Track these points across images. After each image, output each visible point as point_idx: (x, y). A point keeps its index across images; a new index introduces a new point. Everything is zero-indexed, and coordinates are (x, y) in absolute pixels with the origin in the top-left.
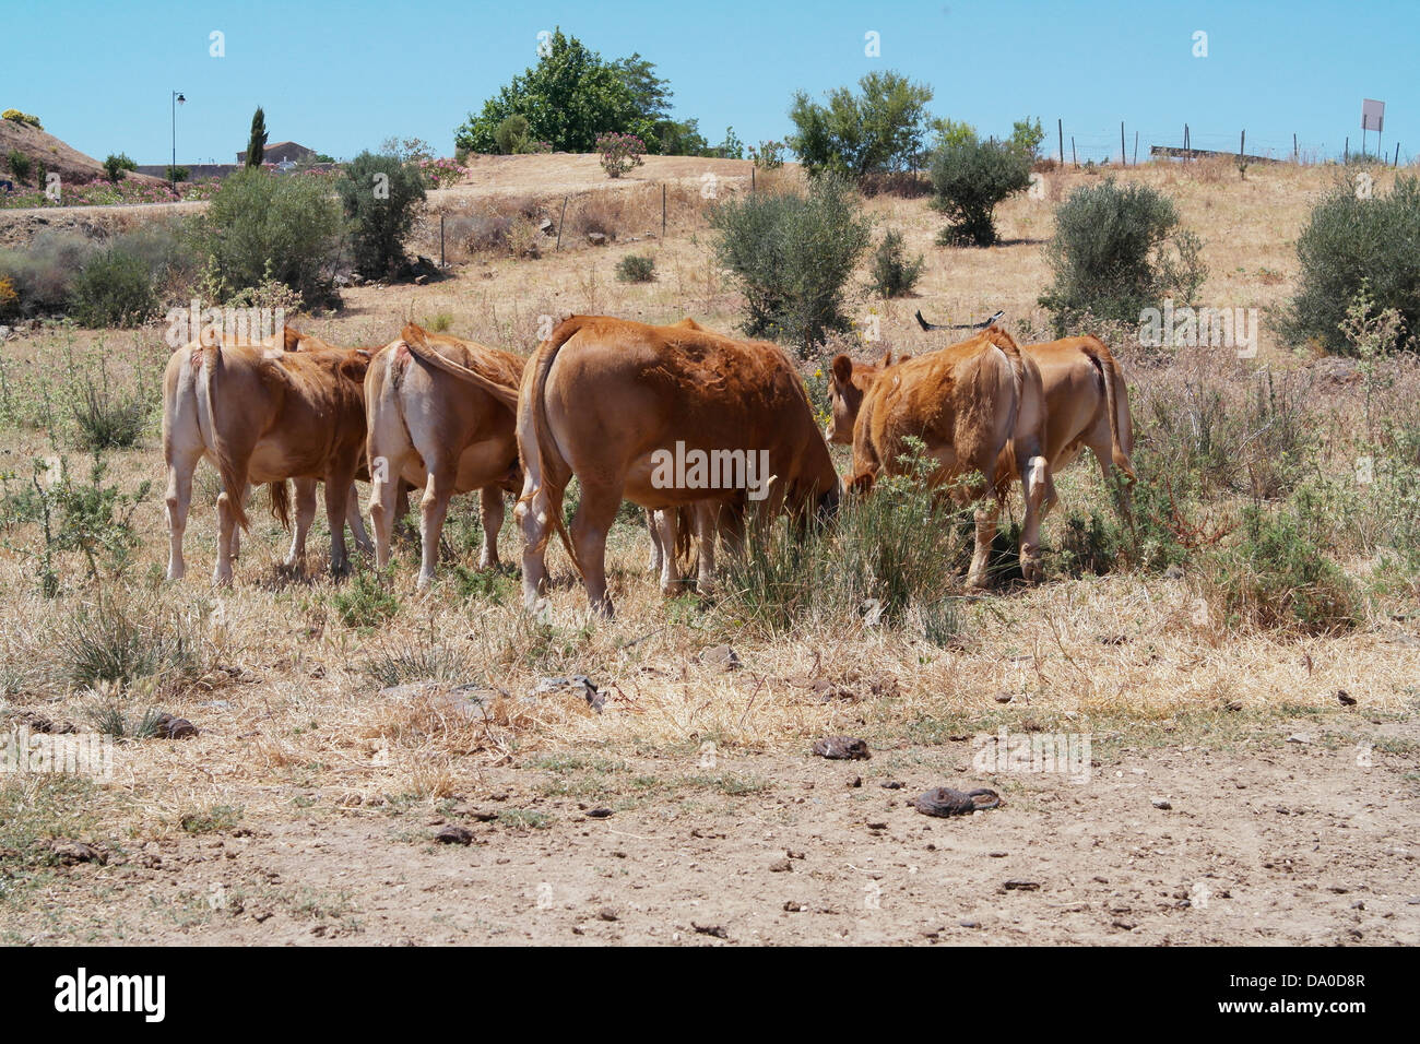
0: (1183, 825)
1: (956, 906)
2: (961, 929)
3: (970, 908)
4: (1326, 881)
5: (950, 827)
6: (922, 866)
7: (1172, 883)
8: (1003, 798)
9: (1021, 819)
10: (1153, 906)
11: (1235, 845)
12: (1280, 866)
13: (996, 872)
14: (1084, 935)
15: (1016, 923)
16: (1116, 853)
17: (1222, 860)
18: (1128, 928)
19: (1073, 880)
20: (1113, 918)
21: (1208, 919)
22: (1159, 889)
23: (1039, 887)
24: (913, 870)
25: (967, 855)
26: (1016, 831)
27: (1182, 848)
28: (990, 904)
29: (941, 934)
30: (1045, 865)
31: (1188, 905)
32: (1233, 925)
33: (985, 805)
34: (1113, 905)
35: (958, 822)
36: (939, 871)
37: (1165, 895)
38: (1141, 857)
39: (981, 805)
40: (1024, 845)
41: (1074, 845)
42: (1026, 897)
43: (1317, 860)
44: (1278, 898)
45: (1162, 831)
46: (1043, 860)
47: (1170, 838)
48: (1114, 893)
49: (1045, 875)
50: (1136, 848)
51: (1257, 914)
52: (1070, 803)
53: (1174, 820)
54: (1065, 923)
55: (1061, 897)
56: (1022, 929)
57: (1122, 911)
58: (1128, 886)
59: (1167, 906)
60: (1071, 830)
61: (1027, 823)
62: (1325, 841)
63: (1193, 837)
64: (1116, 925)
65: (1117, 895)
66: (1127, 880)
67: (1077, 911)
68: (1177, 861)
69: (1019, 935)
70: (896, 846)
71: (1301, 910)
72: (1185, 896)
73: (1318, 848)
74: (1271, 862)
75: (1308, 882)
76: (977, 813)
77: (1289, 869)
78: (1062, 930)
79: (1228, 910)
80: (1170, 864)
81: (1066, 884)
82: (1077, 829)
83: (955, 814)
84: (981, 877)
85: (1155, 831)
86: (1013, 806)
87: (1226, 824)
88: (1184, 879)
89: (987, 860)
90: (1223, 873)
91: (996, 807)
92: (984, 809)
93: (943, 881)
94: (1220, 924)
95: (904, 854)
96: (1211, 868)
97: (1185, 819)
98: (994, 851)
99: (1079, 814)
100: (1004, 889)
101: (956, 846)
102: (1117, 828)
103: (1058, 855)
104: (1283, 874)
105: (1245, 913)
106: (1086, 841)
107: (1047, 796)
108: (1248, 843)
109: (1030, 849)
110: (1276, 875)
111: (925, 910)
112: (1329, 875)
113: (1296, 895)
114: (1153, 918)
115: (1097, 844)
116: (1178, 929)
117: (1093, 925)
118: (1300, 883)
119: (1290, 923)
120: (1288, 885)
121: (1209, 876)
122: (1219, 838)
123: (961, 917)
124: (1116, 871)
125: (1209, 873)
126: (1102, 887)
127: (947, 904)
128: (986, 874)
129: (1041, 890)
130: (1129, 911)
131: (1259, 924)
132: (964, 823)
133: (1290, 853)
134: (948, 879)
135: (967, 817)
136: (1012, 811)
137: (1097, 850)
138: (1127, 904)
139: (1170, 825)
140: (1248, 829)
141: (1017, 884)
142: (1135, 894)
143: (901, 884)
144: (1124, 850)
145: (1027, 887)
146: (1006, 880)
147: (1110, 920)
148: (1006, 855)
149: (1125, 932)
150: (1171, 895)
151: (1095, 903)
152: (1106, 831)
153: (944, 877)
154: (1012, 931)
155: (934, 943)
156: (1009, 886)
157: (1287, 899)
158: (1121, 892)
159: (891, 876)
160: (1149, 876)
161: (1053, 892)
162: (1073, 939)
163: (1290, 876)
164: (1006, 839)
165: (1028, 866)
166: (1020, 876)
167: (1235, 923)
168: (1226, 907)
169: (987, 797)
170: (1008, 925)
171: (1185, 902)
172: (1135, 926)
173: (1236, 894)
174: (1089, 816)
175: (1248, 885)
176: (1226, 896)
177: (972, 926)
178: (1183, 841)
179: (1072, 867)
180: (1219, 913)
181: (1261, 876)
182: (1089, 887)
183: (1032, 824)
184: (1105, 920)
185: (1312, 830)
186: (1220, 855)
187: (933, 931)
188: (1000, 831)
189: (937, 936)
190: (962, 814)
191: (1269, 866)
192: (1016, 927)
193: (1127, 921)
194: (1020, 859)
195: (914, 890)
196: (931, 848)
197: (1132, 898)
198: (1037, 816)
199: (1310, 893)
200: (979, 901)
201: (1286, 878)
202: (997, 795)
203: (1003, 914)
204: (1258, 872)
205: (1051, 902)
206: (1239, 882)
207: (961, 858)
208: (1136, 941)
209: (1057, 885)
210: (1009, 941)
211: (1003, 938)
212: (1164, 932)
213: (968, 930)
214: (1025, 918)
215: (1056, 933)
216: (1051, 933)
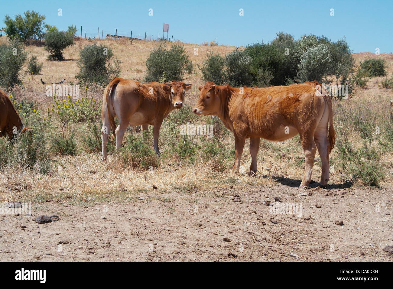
0: (109, 223)
1: (45, 249)
2: (46, 256)
3: (49, 249)
4: (147, 238)
5: (45, 226)
6: (36, 238)
7: (106, 240)
8: (60, 218)
9: (65, 223)
10: (100, 247)
11: (123, 228)
12: (135, 234)
13: (57, 238)
14: (81, 255)
15: (62, 253)
16: (91, 232)
17: (120, 233)
19: (78, 240)
20: (89, 251)
21: (115, 250)
22: (102, 242)
23: (69, 242)
24: (33, 239)
25: (49, 234)
26: (63, 227)
27: (109, 230)
28: (55, 248)
29: (40, 257)
30: (71, 236)
31: (110, 246)
32: (122, 251)
33: (55, 220)
34: (89, 247)
35: (47, 225)
36: (41, 239)
37: (104, 243)
38: (98, 233)
39: (53, 220)
40: (65, 231)
41: (79, 230)
42: (65, 246)
43: (145, 232)
44: (134, 243)
45: (103, 225)
46: (70, 235)
47: (106, 227)
48: (90, 243)
49: (71, 239)
50: (96, 231)
51: (128, 247)
52: (79, 218)
53: (107, 222)
54: (76, 252)
55: (75, 245)
56: (63, 255)
57: (91, 248)
58: (94, 241)
59: (104, 246)
60: (79, 226)
61: (66, 224)
62: (148, 227)
63: (112, 227)
64: (90, 252)
65: (91, 244)
66: (93, 239)
67: (79, 249)
68: (108, 234)
69: (63, 256)
70: (29, 233)
71: (140, 246)
72: (109, 243)
73: (145, 229)
74: (133, 233)
75: (142, 238)
76: (52, 222)
77: (138, 235)
78: (75, 255)
79: (121, 247)
80: (105, 235)
81: (77, 241)
82: (80, 226)
83: (46, 223)
84: (53, 240)
85: (102, 226)
86: (63, 220)
87: (121, 223)
88: (109, 239)
89: (55, 235)
90: (120, 236)
91: (58, 220)
92: (54, 221)
93: (42, 242)
94: (118, 251)
95: (31, 235)
96: (117, 235)
97: (110, 222)
98: (57, 233)
99: (81, 222)
101: (46, 232)
102: (91, 225)
103: (75, 233)
104: (136, 236)
105: (125, 247)
106: (83, 229)
107: (72, 217)
108: (127, 228)
109: (67, 232)
110: (134, 236)
111: (36, 250)
112: (148, 236)
113: (139, 242)
114: (100, 250)
115: (86, 230)
116: (107, 252)
117: (83, 252)
118: (140, 238)
119: (137, 250)
120: (137, 239)
121: (116, 238)
122: (119, 227)
123: (46, 252)
124: (91, 237)
125: (116, 237)
126: (87, 242)
127: (42, 249)
128: (54, 239)
129: (70, 243)
130: (94, 248)
131: (129, 250)
132: (48, 225)
133: (138, 230)
134: (43, 242)
135: (49, 224)
136: (62, 221)
137: (86, 231)
139: (106, 224)
140: (127, 224)
141: (63, 242)
142: (95, 243)
143: (29, 243)
144: (93, 231)
145: (66, 243)
146: (60, 241)
147: (88, 251)
148: (60, 234)
149: (92, 254)
150: (105, 243)
151: (84, 246)
152: (88, 226)
153: (42, 241)
154: (61, 256)
155: (38, 260)
156: (60, 243)
157: (137, 243)
158: (91, 243)
159: (27, 241)
160: (100, 238)
161: (73, 244)
162: (78, 257)
163: (138, 236)
164: (60, 229)
165: (66, 237)
166: (63, 240)
167: (122, 250)
168: (120, 246)
169: (55, 217)
170: (60, 254)
171: (109, 245)
172: (95, 252)
173: (123, 242)
174: (84, 222)
175: (126, 239)
176: (120, 243)
177: (49, 255)
178: (109, 228)
179: (78, 236)
180: (118, 248)
181: (130, 237)
182: (83, 242)
183: (68, 225)
185: (144, 224)
186: (119, 232)
187: (38, 257)
188: (59, 227)
189: (39, 258)
190: (48, 223)
191: (132, 234)
192: (62, 254)
193: (93, 251)
194: (64, 235)
195: (33, 245)
196: (39, 233)
197: (94, 245)
198: (69, 222)
199: (143, 241)
200: (52, 247)
201: (137, 237)
202: (58, 217)
203: (58, 251)
204: (129, 236)
205: (72, 247)
206: (124, 239)
207: (47, 235)
208: (95, 257)
209: (74, 242)
210: (60, 258)
211: (58, 258)
212: (103, 254)
213: (48, 256)
214: (65, 252)
215: (73, 255)
216: (72, 255)
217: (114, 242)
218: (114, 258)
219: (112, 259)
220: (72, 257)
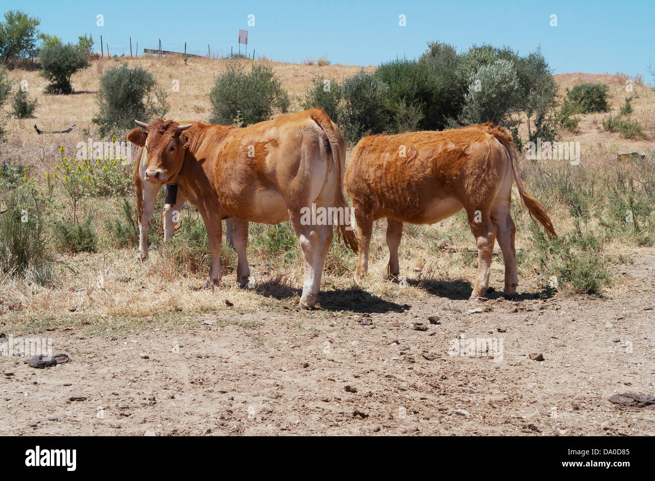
0: (154, 366)
1: (46, 411)
2: (48, 422)
3: (53, 411)
5: (45, 373)
6: (31, 392)
7: (148, 393)
8: (70, 358)
9: (79, 367)
10: (139, 405)
11: (177, 373)
12: (198, 382)
13: (67, 393)
14: (107, 420)
15: (75, 417)
16: (123, 380)
17: (171, 381)
18: (127, 416)
19: (102, 394)
20: (120, 412)
21: (164, 409)
22: (142, 397)
23: (86, 399)
24: (26, 394)
25: (52, 386)
26: (77, 373)
27: (153, 377)
28: (63, 409)
29: (39, 425)
30: (90, 388)
31: (155, 403)
33: (61, 361)
34: (120, 406)
35: (49, 370)
36: (39, 394)
37: (145, 399)
38: (134, 382)
39: (60, 361)
40: (80, 379)
41: (104, 378)
42: (80, 404)
43: (214, 378)
44: (196, 397)
45: (144, 369)
46: (89, 386)
47: (148, 372)
48: (121, 400)
49: (89, 393)
50: (132, 378)
51: (186, 405)
52: (102, 358)
53: (150, 364)
54: (98, 415)
55: (96, 403)
56: (77, 420)
57: (124, 408)
58: (128, 396)
59: (145, 404)
60: (102, 371)
61: (81, 369)
62: (218, 370)
63: (159, 371)
64: (121, 415)
65: (122, 401)
66: (127, 393)
67: (104, 409)
68: (151, 382)
69: (76, 423)
70: (18, 384)
71: (206, 402)
72: (154, 399)
73: (214, 373)
74: (194, 381)
75: (210, 389)
76: (58, 365)
77: (201, 384)
78: (96, 419)
79: (174, 405)
80: (147, 384)
81: (99, 397)
82: (104, 370)
83: (47, 366)
84: (59, 396)
85: (141, 369)
86: (75, 361)
87: (174, 364)
88: (153, 391)
89: (62, 387)
90: (172, 387)
91: (67, 362)
92: (61, 363)
93: (40, 399)
94: (169, 411)
95: (22, 387)
96: (166, 385)
97: (155, 363)
98: (66, 383)
99: (106, 363)
100: (70, 401)
101: (47, 382)
102: (124, 369)
103: (96, 383)
104: (198, 386)
105: (181, 405)
106: (110, 375)
107: (91, 356)
108: (183, 372)
109: (82, 381)
110: (195, 386)
111: (32, 413)
112: (219, 385)
113: (204, 395)
114: (139, 410)
115: (114, 377)
116: (150, 414)
117: (111, 415)
118: (206, 389)
119: (201, 408)
120: (201, 391)
121: (165, 389)
122: (170, 371)
123: (48, 416)
124: (123, 389)
125: (165, 387)
126: (116, 397)
127: (42, 410)
128: (62, 394)
129: (87, 400)
130: (128, 408)
131: (187, 410)
132: (51, 371)
133: (202, 376)
134: (43, 398)
135: (53, 368)
136: (75, 363)
137: (114, 380)
138: (127, 404)
139: (148, 366)
140: (184, 366)
141: (76, 398)
142: (131, 400)
143: (19, 402)
144: (127, 379)
145: (81, 399)
146: (71, 397)
147: (118, 412)
148: (71, 385)
149: (126, 418)
150: (147, 399)
151: (112, 405)
152: (119, 371)
153: (41, 397)
154: (73, 421)
155: (35, 429)
156: (72, 399)
157: (200, 398)
158: (124, 399)
159: (15, 398)
160: (138, 391)
161: (93, 401)
162: (101, 423)
163: (202, 386)
164: (71, 377)
165: (81, 390)
166: (77, 395)
167: (176, 410)
168: (172, 403)
169: (63, 357)
170: (71, 418)
171: (154, 402)
172: (130, 415)
173: (177, 396)
174: (111, 364)
175: (183, 392)
176: (173, 398)
177: (54, 420)
178: (154, 373)
179: (102, 388)
180: (169, 406)
181: (189, 387)
182: (109, 397)
183: (84, 369)
184: (117, 413)
185: (212, 365)
186: (171, 379)
187: (35, 423)
188: (69, 373)
189: (37, 426)
190: (51, 366)
191: (192, 383)
192: (75, 419)
193: (127, 412)
194: (77, 387)
195: (26, 404)
196: (35, 383)
197: (129, 402)
198: (86, 365)
199: (210, 394)
200: (57, 407)
201: (200, 387)
202: (68, 356)
203: (68, 413)
204: (188, 385)
205: (91, 406)
206: (179, 391)
207: (50, 387)
208: (130, 422)
209: (95, 397)
210: (71, 426)
211: (68, 425)
212: (143, 416)
213: (52, 422)
214: (79, 414)
215: (94, 421)
216: (91, 421)
217: (162, 396)
218: (162, 423)
219: (159, 425)
220: (91, 424)
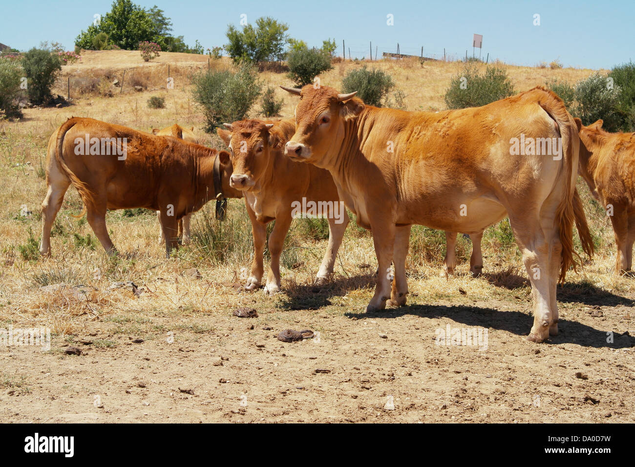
0: (392, 345)
1: (294, 380)
2: (296, 390)
3: (300, 381)
4: (452, 369)
5: (292, 346)
6: (280, 363)
7: (387, 370)
9: (323, 343)
10: (379, 380)
11: (414, 353)
12: (433, 362)
13: (312, 365)
14: (350, 392)
15: (320, 387)
16: (363, 357)
17: (408, 360)
18: (368, 389)
19: (345, 368)
20: (362, 385)
21: (402, 385)
22: (382, 372)
23: (330, 372)
24: (276, 365)
25: (299, 358)
26: (321, 348)
27: (391, 355)
28: (309, 379)
29: (288, 392)
30: (333, 362)
31: (394, 379)
32: (413, 387)
33: (307, 337)
34: (361, 379)
35: (296, 344)
36: (287, 365)
37: (384, 375)
38: (374, 358)
40: (324, 354)
41: (346, 354)
42: (325, 376)
43: (449, 359)
44: (432, 375)
45: (383, 348)
46: (332, 360)
47: (386, 350)
48: (362, 374)
49: (333, 366)
50: (372, 355)
51: (423, 382)
52: (344, 336)
53: (389, 343)
54: (341, 387)
55: (339, 376)
56: (322, 390)
57: (365, 382)
58: (368, 371)
59: (385, 379)
60: (344, 347)
61: (325, 344)
62: (452, 352)
63: (397, 350)
64: (363, 387)
65: (363, 375)
66: (368, 368)
67: (346, 382)
68: (390, 360)
69: (321, 392)
70: (269, 355)
71: (441, 381)
72: (393, 375)
73: (449, 354)
74: (429, 360)
75: (445, 369)
76: (304, 340)
77: (437, 363)
78: (340, 390)
79: (411, 381)
80: (386, 362)
81: (342, 371)
82: (347, 347)
83: (294, 341)
84: (305, 368)
85: (380, 348)
87: (410, 344)
88: (392, 368)
89: (308, 360)
90: (409, 365)
91: (312, 338)
92: (307, 339)
93: (288, 370)
94: (407, 387)
95: (272, 358)
96: (404, 363)
97: (394, 343)
98: (311, 357)
99: (348, 341)
100: (315, 373)
101: (295, 355)
102: (364, 346)
103: (338, 358)
104: (434, 365)
105: (418, 382)
106: (351, 352)
107: (334, 333)
108: (420, 352)
109: (326, 355)
110: (431, 366)
111: (281, 382)
112: (454, 366)
113: (439, 374)
114: (379, 384)
115: (355, 353)
116: (389, 389)
117: (353, 387)
118: (441, 369)
119: (437, 386)
120: (436, 370)
121: (403, 367)
122: (407, 350)
123: (296, 385)
124: (363, 365)
125: (403, 365)
126: (357, 372)
127: (290, 379)
128: (308, 367)
129: (331, 373)
130: (368, 381)
131: (424, 386)
132: (298, 345)
133: (437, 357)
134: (291, 369)
135: (300, 342)
137: (355, 356)
138: (368, 379)
139: (387, 345)
140: (420, 346)
141: (321, 371)
142: (371, 375)
143: (270, 371)
144: (367, 356)
145: (325, 372)
146: (316, 369)
147: (360, 385)
148: (316, 358)
149: (367, 391)
150: (386, 375)
151: (353, 378)
152: (359, 348)
153: (289, 368)
154: (318, 391)
155: (284, 396)
156: (317, 371)
157: (436, 376)
158: (365, 374)
159: (266, 367)
160: (377, 367)
161: (336, 374)
162: (344, 394)
163: (437, 366)
164: (316, 351)
165: (325, 363)
166: (322, 368)
167: (414, 386)
168: (409, 379)
169: (309, 333)
170: (317, 388)
171: (392, 377)
172: (371, 388)
173: (414, 374)
174: (352, 341)
175: (419, 370)
176: (410, 375)
177: (301, 389)
178: (392, 351)
179: (344, 363)
180: (407, 382)
181: (425, 366)
182: (352, 371)
183: (327, 345)
184: (358, 385)
185: (447, 347)
186: (408, 358)
187: (284, 391)
188: (314, 348)
189: (286, 393)
190: (298, 341)
191: (428, 362)
192: (320, 389)
193: (367, 386)
194: (322, 360)
195: (276, 374)
196: (284, 355)
198: (330, 341)
199: (445, 373)
200: (304, 378)
201: (435, 367)
202: (313, 333)
203: (314, 384)
204: (424, 365)
205: (335, 378)
206: (416, 369)
207: (297, 360)
208: (371, 394)
209: (338, 370)
210: (317, 395)
211: (314, 394)
212: (383, 390)
213: (300, 390)
214: (324, 385)
215: (338, 391)
216: (335, 391)
217: (400, 373)
218: (401, 397)
219: (397, 399)
220: (335, 394)
